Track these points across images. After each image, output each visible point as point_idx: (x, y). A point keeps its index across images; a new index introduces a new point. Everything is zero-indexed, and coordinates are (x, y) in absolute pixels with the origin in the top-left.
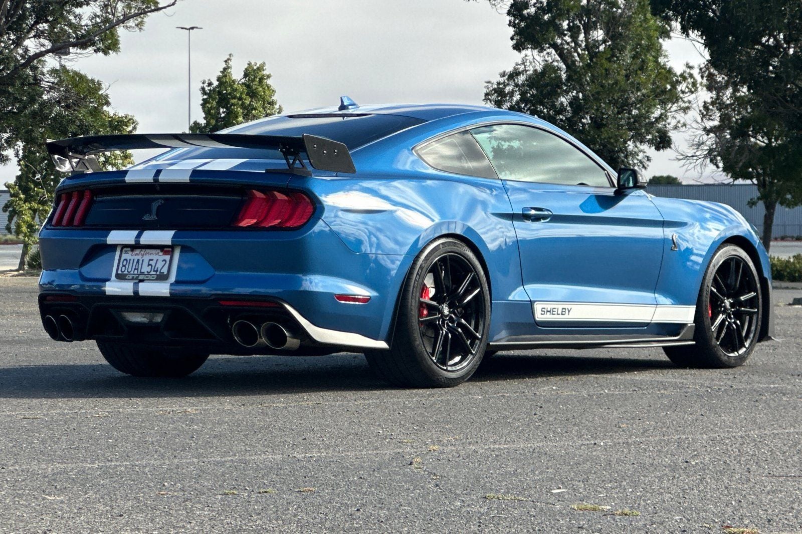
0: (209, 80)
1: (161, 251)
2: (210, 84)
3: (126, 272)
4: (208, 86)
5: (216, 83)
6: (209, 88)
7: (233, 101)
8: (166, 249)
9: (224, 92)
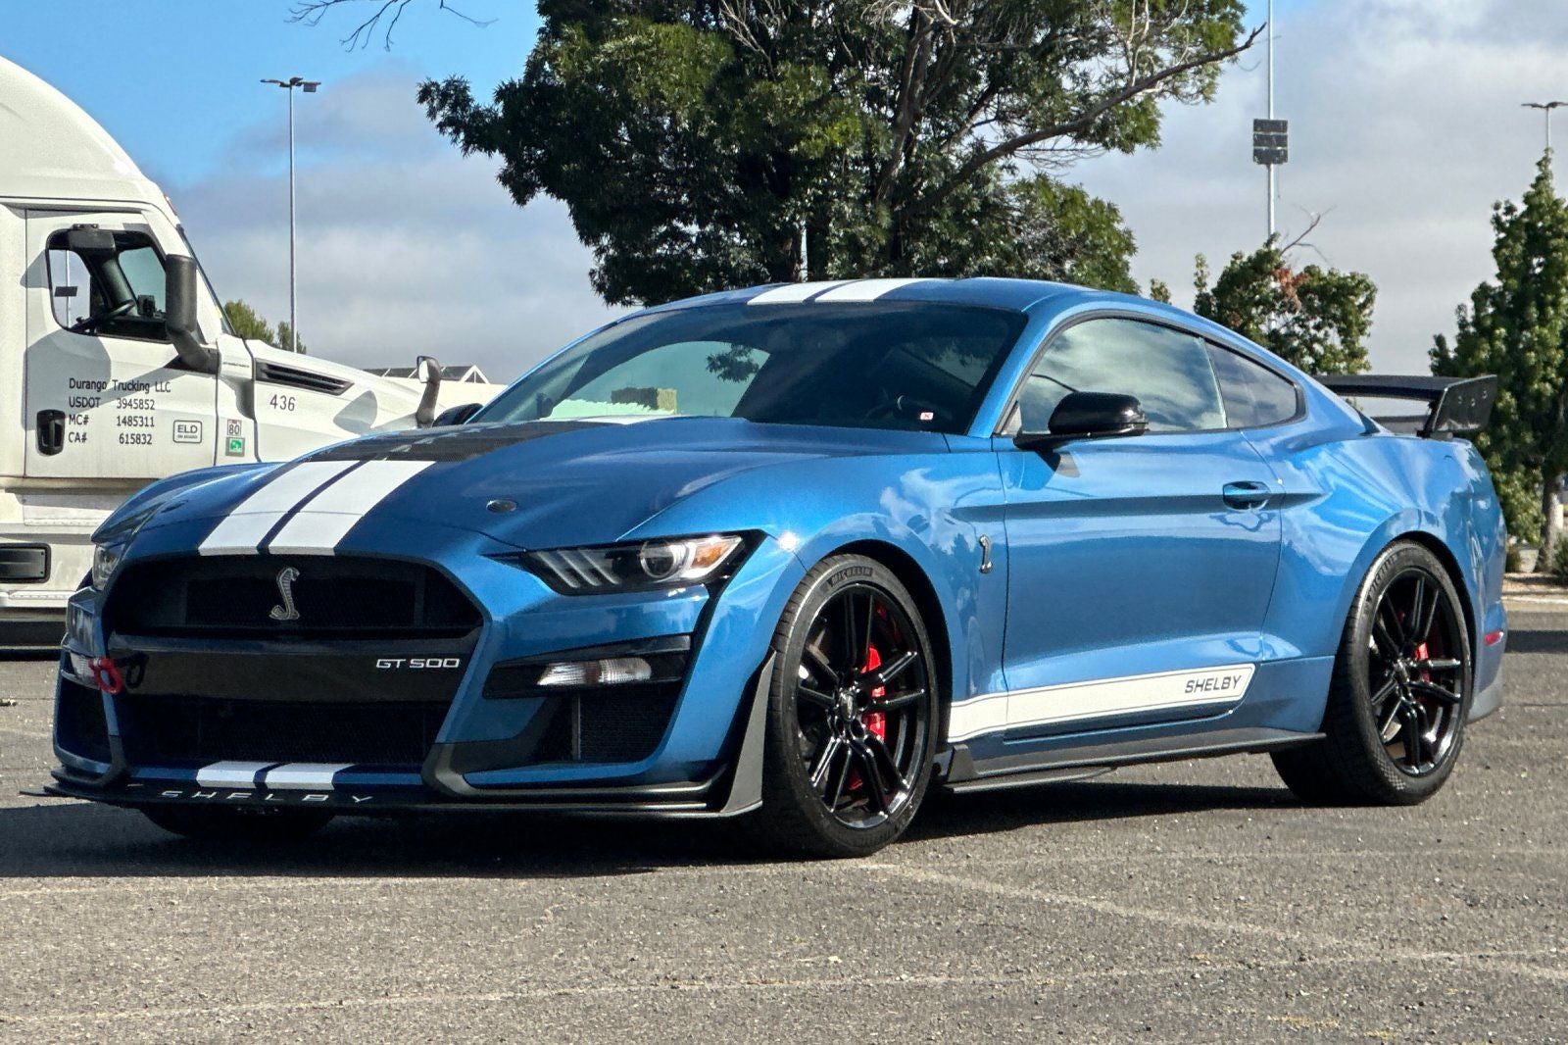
0: (1507, 202)
2: (1510, 210)
4: (1506, 214)
5: (1521, 208)
6: (1509, 218)
7: (1554, 242)
9: (1540, 224)
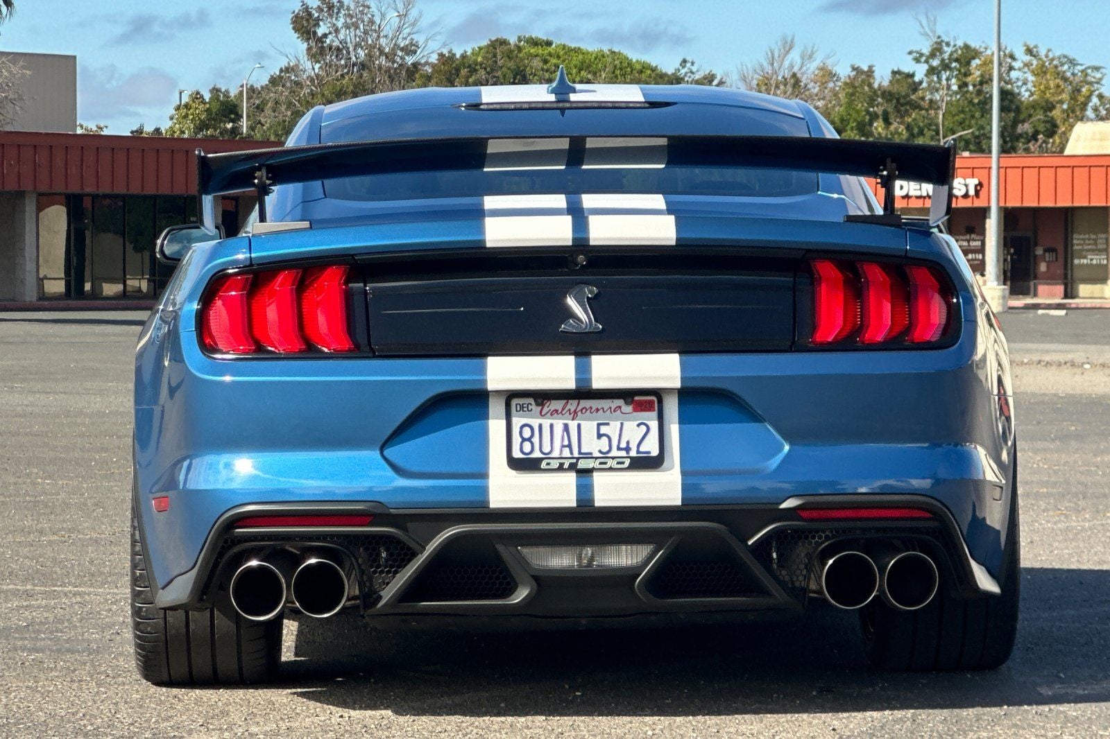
1: (626, 403)
3: (537, 454)
8: (637, 398)
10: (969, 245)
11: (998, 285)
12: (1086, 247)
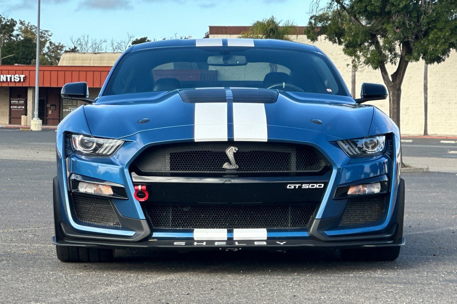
10: (19, 103)
11: (38, 119)
12: (68, 104)
